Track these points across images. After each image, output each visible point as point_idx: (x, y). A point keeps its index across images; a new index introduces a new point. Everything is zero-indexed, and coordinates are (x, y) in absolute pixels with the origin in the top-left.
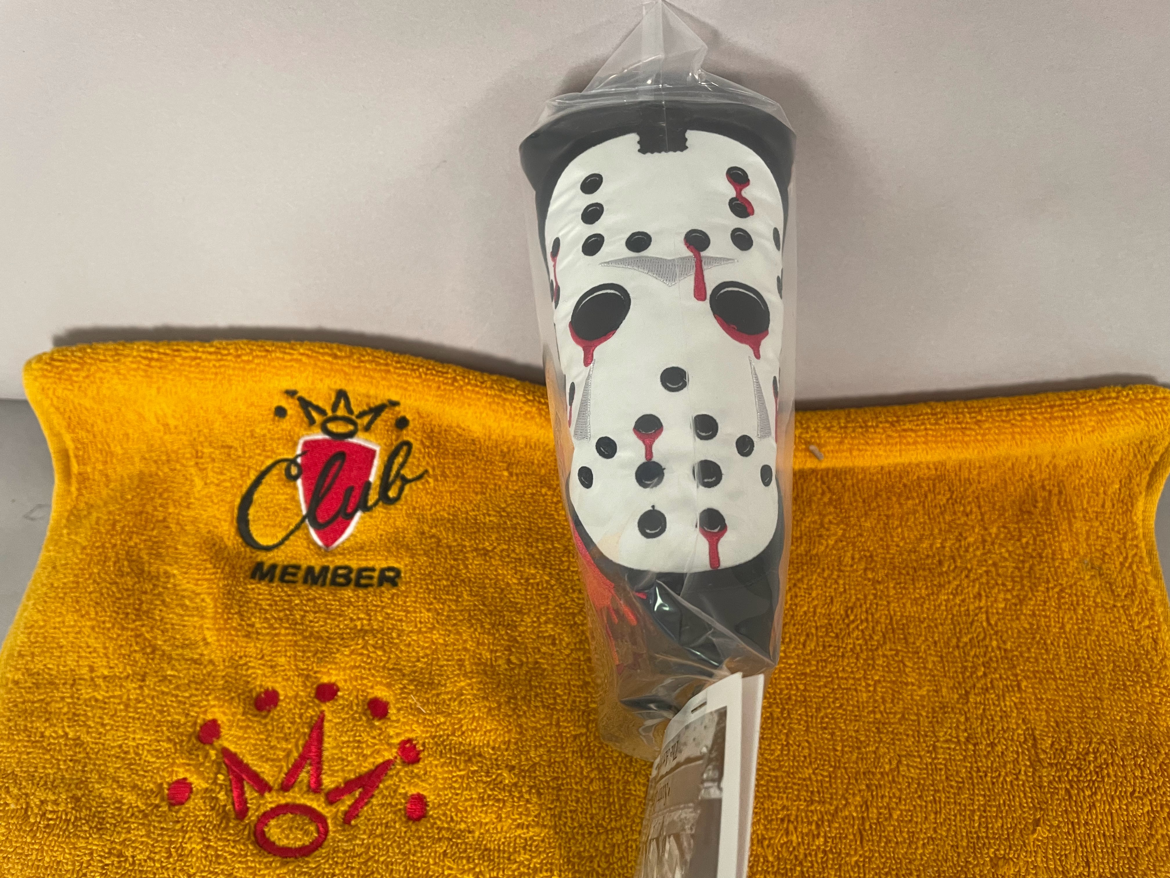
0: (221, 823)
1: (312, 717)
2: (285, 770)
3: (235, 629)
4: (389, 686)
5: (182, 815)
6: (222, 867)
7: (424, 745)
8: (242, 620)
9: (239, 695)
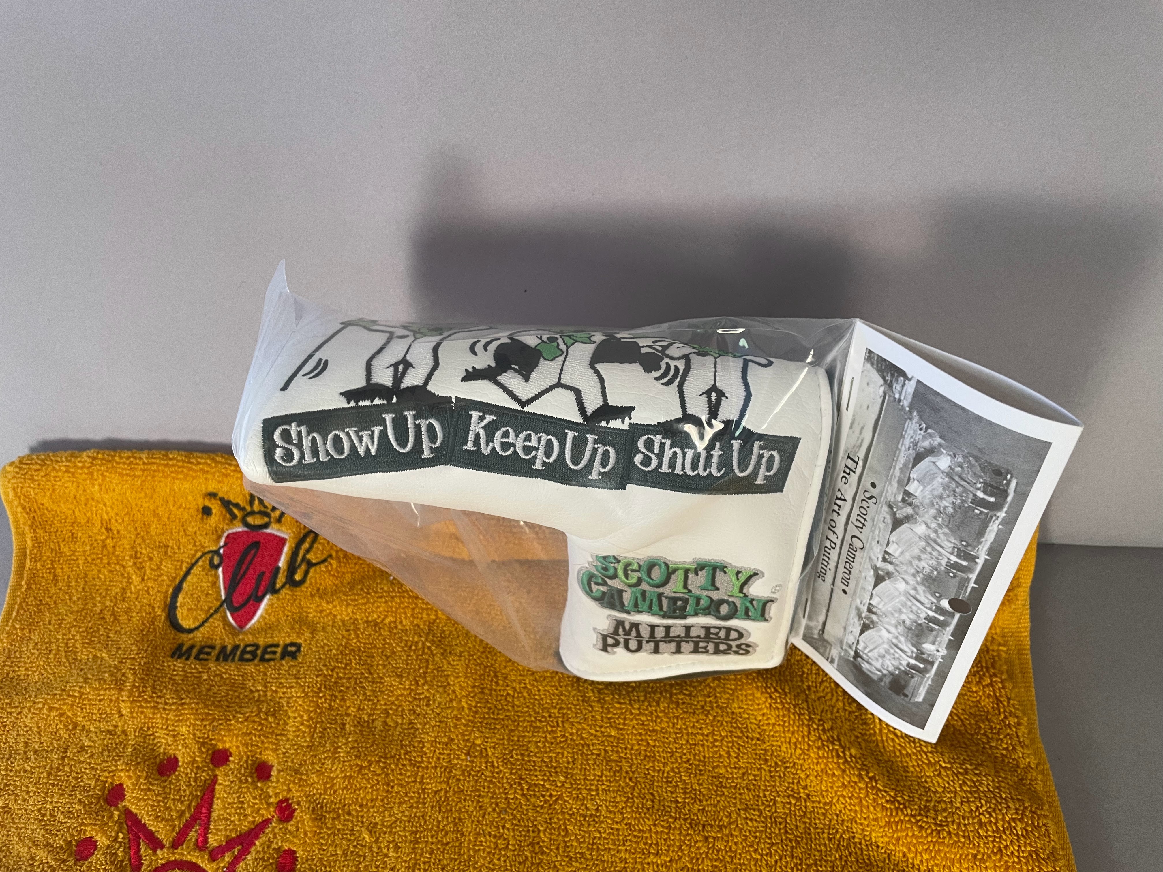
1: (205, 780)
2: (177, 829)
3: (146, 701)
4: (275, 751)
5: (85, 869)
7: (298, 803)
8: (154, 693)
9: (146, 760)
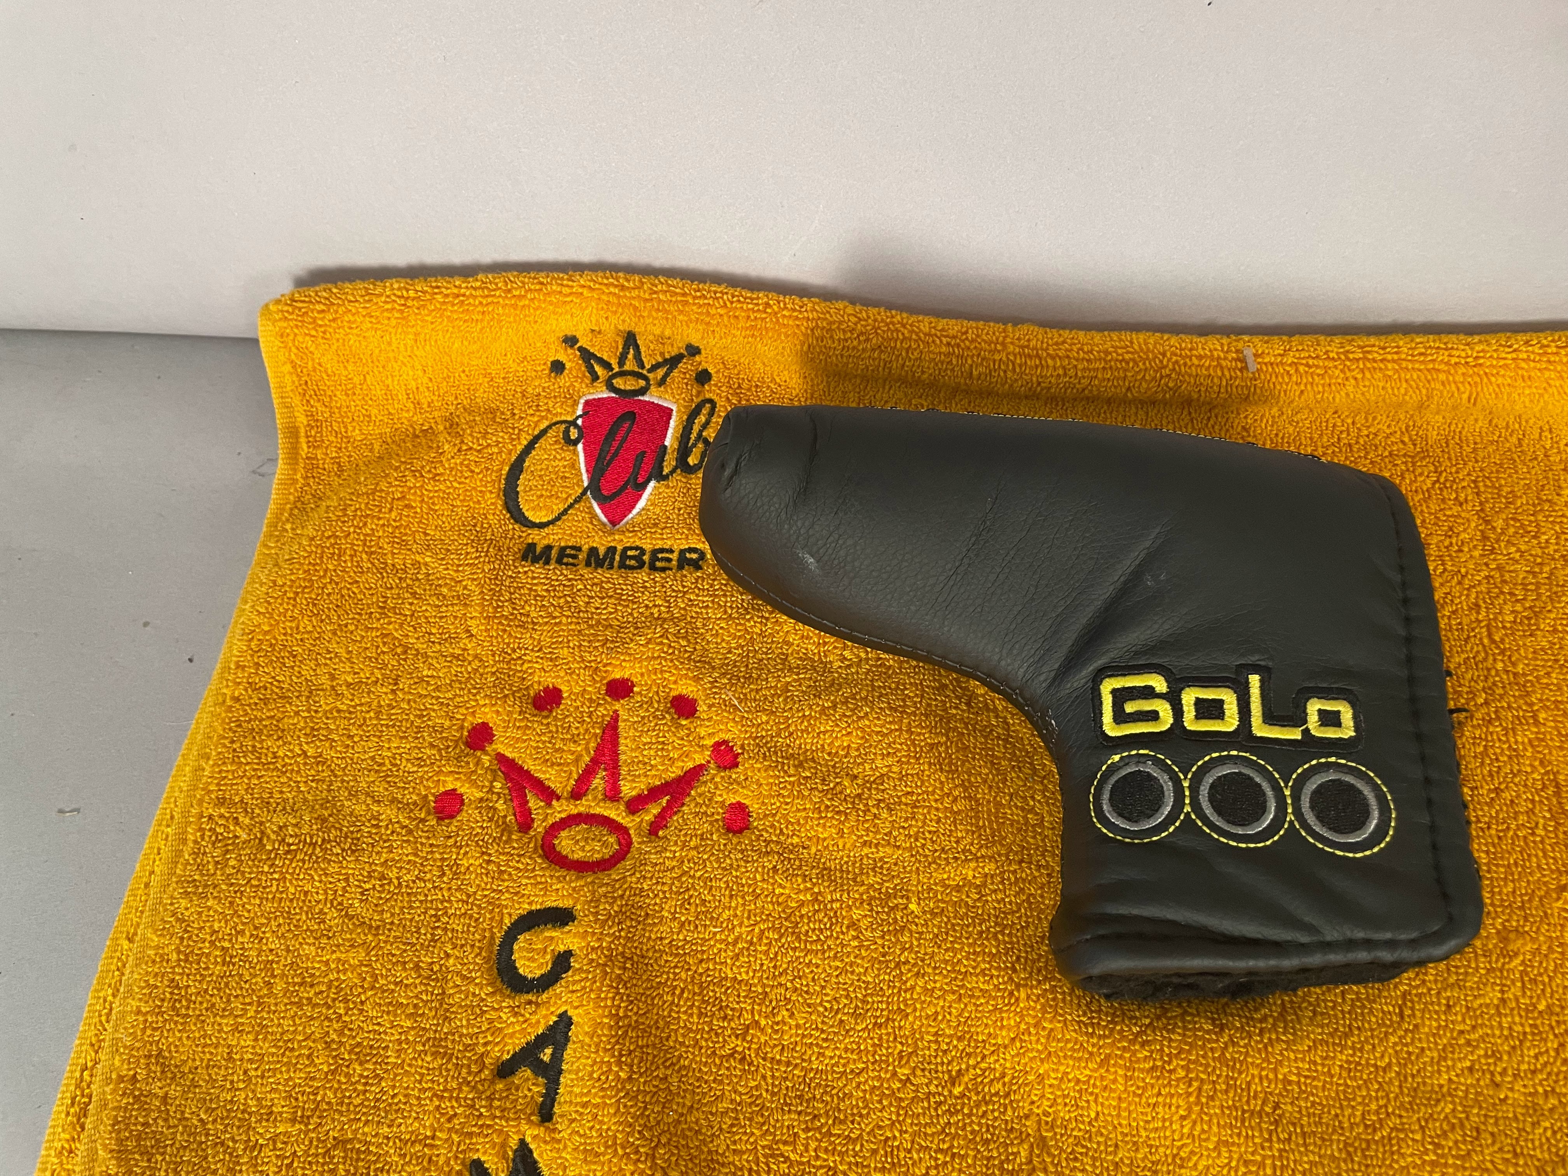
0: (502, 835)
1: (603, 716)
2: (575, 776)
3: (507, 618)
4: (697, 679)
5: (454, 829)
6: (506, 884)
7: (742, 747)
8: (514, 609)
9: (516, 692)
